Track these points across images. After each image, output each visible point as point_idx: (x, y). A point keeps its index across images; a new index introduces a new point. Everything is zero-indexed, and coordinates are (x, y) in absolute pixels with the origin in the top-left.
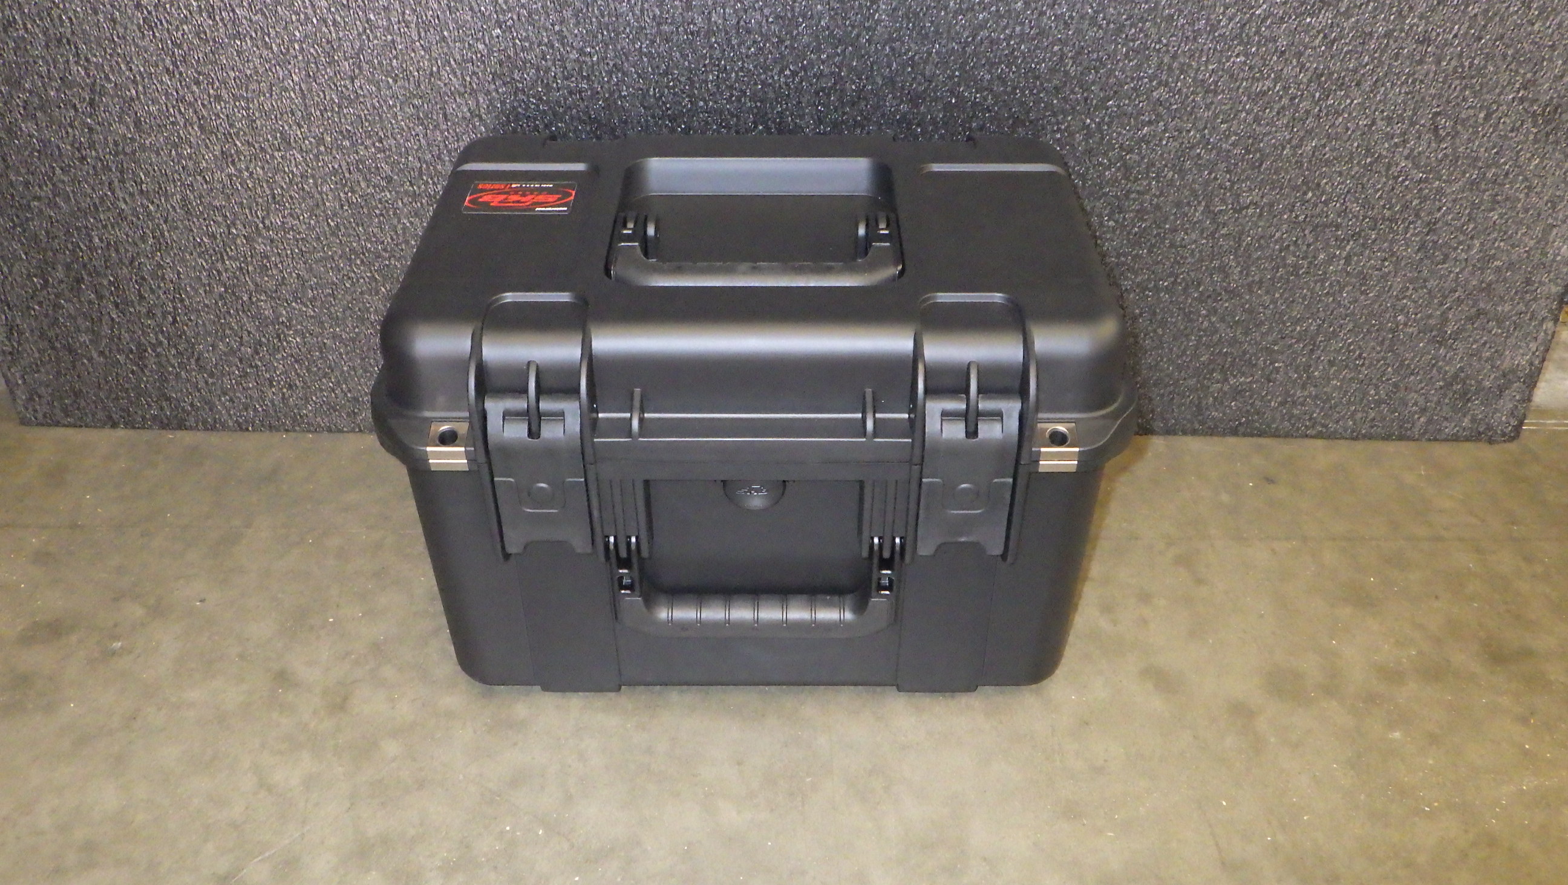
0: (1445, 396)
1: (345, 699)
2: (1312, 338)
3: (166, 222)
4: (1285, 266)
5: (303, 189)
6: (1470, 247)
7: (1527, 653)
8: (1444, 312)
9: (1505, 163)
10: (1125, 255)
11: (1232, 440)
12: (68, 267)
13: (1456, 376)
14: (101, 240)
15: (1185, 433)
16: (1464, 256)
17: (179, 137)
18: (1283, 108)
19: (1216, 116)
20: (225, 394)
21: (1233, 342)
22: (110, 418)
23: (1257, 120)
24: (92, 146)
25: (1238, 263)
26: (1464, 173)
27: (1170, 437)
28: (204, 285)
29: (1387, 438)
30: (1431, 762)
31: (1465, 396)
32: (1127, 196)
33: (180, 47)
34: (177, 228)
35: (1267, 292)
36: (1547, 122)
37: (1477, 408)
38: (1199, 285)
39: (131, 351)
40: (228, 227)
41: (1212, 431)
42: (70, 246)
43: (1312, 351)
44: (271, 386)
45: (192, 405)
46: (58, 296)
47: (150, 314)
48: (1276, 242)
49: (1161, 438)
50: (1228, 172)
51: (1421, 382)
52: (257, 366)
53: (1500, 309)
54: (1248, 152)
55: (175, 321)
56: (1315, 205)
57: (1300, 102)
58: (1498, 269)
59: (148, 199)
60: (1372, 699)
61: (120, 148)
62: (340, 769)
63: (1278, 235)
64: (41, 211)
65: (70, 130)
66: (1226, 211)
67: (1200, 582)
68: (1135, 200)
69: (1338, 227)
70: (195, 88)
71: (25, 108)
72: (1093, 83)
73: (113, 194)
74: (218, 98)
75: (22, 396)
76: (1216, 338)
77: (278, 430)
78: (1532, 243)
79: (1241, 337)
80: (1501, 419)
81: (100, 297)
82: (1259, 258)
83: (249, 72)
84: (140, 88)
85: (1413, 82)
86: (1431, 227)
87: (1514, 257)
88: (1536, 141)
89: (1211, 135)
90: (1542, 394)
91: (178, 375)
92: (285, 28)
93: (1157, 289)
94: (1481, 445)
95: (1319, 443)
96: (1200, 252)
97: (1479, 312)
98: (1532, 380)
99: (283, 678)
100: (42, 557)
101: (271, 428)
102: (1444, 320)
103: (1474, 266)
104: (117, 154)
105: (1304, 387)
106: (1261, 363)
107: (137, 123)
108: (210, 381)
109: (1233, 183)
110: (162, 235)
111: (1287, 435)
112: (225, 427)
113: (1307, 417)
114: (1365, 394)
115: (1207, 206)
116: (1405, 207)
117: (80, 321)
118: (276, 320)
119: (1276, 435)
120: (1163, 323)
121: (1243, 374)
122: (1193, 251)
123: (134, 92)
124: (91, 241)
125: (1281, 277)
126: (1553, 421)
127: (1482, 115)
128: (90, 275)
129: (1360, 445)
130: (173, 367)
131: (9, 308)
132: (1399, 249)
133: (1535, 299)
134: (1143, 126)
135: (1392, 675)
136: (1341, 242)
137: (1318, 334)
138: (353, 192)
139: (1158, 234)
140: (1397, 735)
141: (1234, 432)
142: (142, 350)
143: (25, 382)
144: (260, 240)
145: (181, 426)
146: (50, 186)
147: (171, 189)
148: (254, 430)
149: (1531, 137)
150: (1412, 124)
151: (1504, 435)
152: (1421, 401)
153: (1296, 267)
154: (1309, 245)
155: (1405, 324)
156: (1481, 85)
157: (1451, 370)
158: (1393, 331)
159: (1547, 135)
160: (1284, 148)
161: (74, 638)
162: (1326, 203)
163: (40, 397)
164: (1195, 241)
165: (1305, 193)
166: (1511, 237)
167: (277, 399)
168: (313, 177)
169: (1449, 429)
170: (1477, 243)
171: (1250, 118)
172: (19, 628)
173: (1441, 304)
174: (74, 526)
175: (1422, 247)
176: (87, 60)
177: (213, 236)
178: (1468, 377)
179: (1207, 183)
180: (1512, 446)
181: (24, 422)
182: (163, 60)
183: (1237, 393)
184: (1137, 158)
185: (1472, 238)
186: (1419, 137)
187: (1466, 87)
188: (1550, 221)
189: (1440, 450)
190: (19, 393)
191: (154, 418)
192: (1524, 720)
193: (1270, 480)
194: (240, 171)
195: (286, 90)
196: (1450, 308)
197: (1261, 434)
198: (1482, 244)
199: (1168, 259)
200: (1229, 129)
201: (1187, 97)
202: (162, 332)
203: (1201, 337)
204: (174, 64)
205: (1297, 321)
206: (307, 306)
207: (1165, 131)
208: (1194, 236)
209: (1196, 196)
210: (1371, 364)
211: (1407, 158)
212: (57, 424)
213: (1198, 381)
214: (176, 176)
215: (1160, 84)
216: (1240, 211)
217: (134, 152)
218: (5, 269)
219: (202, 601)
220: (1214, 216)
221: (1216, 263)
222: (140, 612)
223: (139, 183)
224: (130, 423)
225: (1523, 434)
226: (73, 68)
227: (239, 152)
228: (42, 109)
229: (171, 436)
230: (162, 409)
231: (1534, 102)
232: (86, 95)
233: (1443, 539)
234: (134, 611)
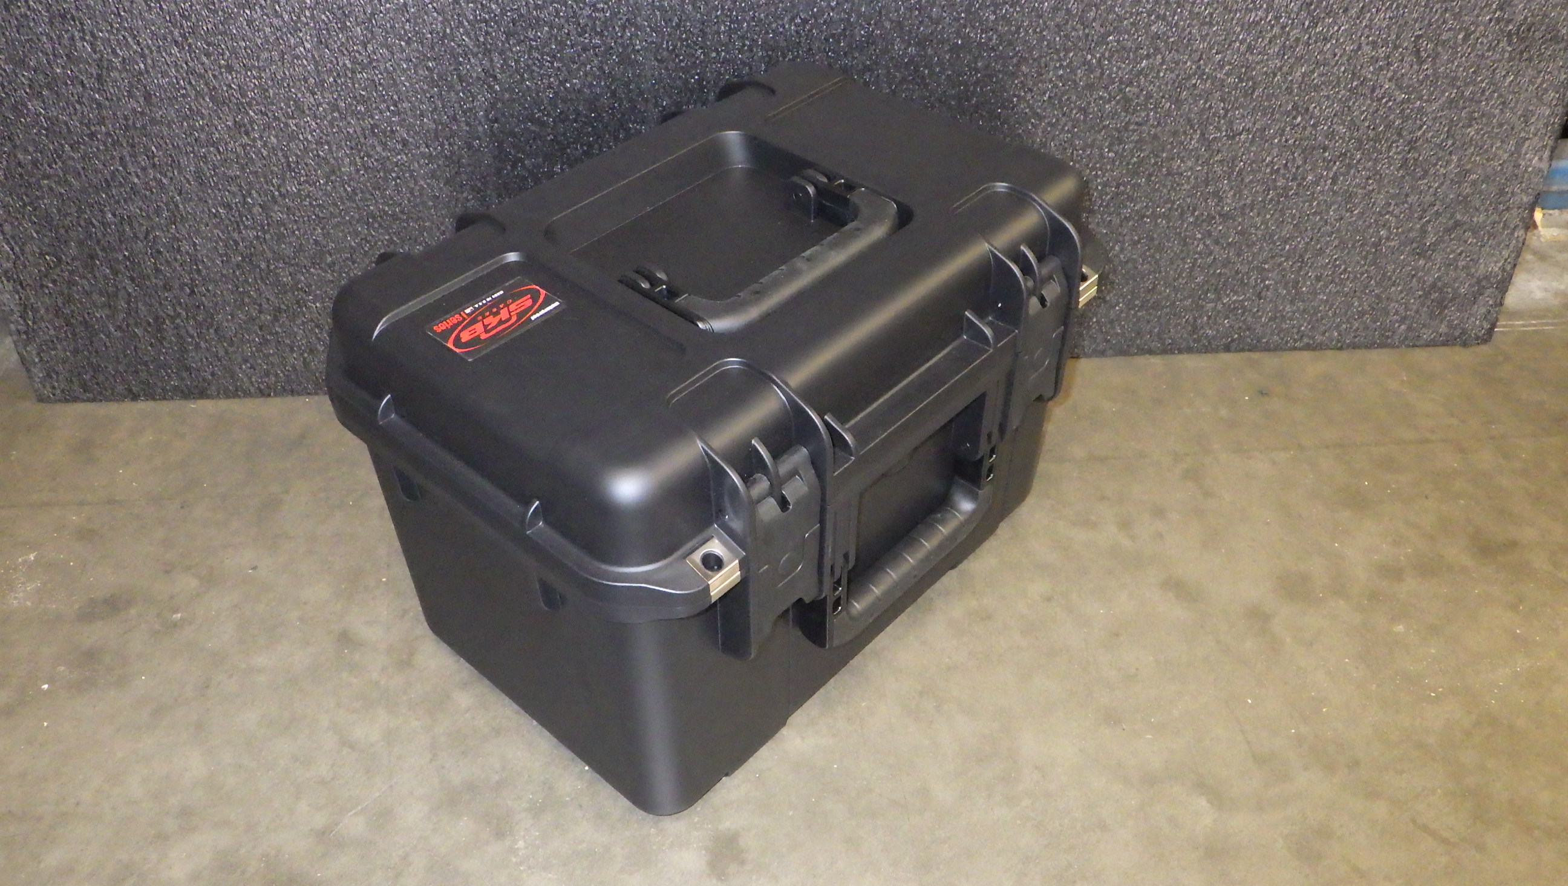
0: (1423, 305)
1: (411, 655)
2: (1301, 256)
3: (180, 194)
4: (1275, 188)
5: (319, 156)
6: (1448, 162)
7: (1513, 545)
8: (1423, 226)
9: (1482, 81)
10: (1125, 185)
11: (1225, 356)
12: (81, 243)
13: (1434, 285)
14: (114, 215)
15: (1180, 352)
16: (1444, 171)
17: (190, 109)
18: (1274, 36)
19: (1211, 49)
20: (246, 361)
21: (1226, 263)
22: (130, 390)
23: (1250, 49)
24: (102, 121)
25: (1232, 188)
26: (1444, 92)
27: (1167, 357)
28: (221, 256)
29: (1369, 346)
30: (1433, 651)
31: (1441, 305)
32: (1126, 129)
33: (188, 18)
34: (191, 199)
35: (1259, 214)
36: (1522, 40)
37: (1453, 314)
38: (1195, 210)
39: (149, 324)
40: (244, 197)
41: (1208, 348)
42: (82, 223)
43: (1300, 268)
44: (292, 351)
45: (213, 374)
46: (71, 273)
47: (167, 287)
48: (1267, 165)
49: (1159, 357)
50: (1223, 100)
51: (1401, 292)
52: (277, 333)
53: (1475, 219)
54: (1241, 81)
55: (193, 292)
56: (1305, 128)
57: (1292, 29)
58: (1474, 183)
59: (160, 173)
60: (1374, 596)
61: (130, 122)
62: (417, 723)
63: (1268, 159)
64: (51, 189)
65: (78, 106)
66: (1220, 138)
67: (1207, 494)
68: (1134, 131)
69: (1325, 149)
70: (204, 59)
71: (30, 87)
72: (1094, 20)
73: (125, 168)
74: (230, 69)
75: (39, 373)
76: (1210, 260)
77: (299, 394)
78: (1505, 156)
79: (1234, 259)
80: (1476, 324)
81: (116, 273)
82: (1251, 182)
83: (259, 41)
84: (149, 61)
85: (1397, 8)
86: (1412, 145)
87: (1489, 170)
88: (1511, 59)
89: (1206, 65)
90: (1512, 299)
91: (197, 346)
93: (1155, 216)
94: (1457, 349)
95: (1306, 355)
96: (1196, 178)
97: (1457, 224)
98: (1504, 284)
99: (345, 639)
100: (86, 535)
101: (292, 392)
102: (1423, 232)
103: (1452, 180)
104: (127, 128)
105: (1292, 302)
106: (1252, 282)
107: (148, 97)
108: (231, 349)
109: (1227, 111)
110: (177, 206)
111: (1277, 348)
112: (247, 394)
113: (1295, 330)
114: (1350, 305)
115: (1202, 134)
116: (1388, 127)
117: (95, 297)
118: (295, 287)
119: (1267, 349)
120: (1160, 249)
121: (1236, 293)
122: (1189, 178)
123: (142, 66)
124: (103, 217)
125: (1271, 200)
126: (1521, 322)
127: (1460, 37)
128: (103, 249)
129: (1344, 355)
130: (192, 337)
131: (23, 288)
132: (1382, 167)
133: (1508, 209)
134: (1142, 59)
135: (1392, 572)
136: (1328, 164)
137: (1306, 251)
138: (369, 156)
139: (1156, 163)
140: (1400, 628)
141: (1227, 349)
142: (160, 323)
143: (41, 360)
144: (276, 208)
145: (203, 394)
146: (60, 164)
147: (184, 161)
148: (275, 395)
149: (1507, 55)
150: (1396, 47)
151: (1477, 338)
152: (1402, 310)
153: (1286, 188)
154: (1298, 168)
155: (1388, 239)
156: (1460, 7)
157: (1429, 279)
158: (1376, 245)
159: (1521, 53)
160: (1275, 75)
161: (133, 611)
162: (1314, 126)
163: (57, 373)
164: (1191, 169)
165: (1295, 118)
166: (1487, 151)
167: (299, 364)
168: (328, 143)
169: (1427, 335)
170: (1455, 158)
171: (1243, 48)
172: (76, 606)
173: (1421, 218)
174: (111, 501)
175: (1404, 164)
176: (93, 35)
177: (228, 206)
178: (1445, 285)
179: (1202, 111)
180: (1484, 349)
181: (41, 399)
182: (171, 32)
183: (1231, 310)
184: (1136, 90)
185: (1451, 153)
186: (1402, 60)
187: (1446, 10)
188: (1523, 134)
189: (1420, 356)
190: (35, 370)
191: (175, 388)
192: (1514, 607)
193: (1262, 393)
194: (254, 140)
195: (298, 57)
196: (1429, 221)
197: (1252, 349)
198: (1459, 160)
199: (1164, 186)
200: (1223, 59)
201: (1184, 30)
202: (180, 304)
203: (1196, 260)
204: (183, 36)
205: (1286, 241)
206: (326, 271)
207: (1162, 64)
208: (1189, 164)
209: (1192, 127)
210: (1355, 277)
211: (1390, 80)
212: (75, 399)
213: (1193, 302)
214: (189, 149)
215: (1158, 17)
216: (1234, 137)
217: (144, 127)
218: (17, 249)
219: (254, 568)
220: (1208, 144)
221: (1211, 189)
222: (194, 583)
223: (151, 157)
224: (150, 395)
225: (1495, 336)
226: (79, 44)
227: (252, 122)
228: (49, 86)
229: (193, 405)
230: (183, 379)
231: (1509, 21)
232: (94, 71)
233: (1428, 441)
234: (188, 583)
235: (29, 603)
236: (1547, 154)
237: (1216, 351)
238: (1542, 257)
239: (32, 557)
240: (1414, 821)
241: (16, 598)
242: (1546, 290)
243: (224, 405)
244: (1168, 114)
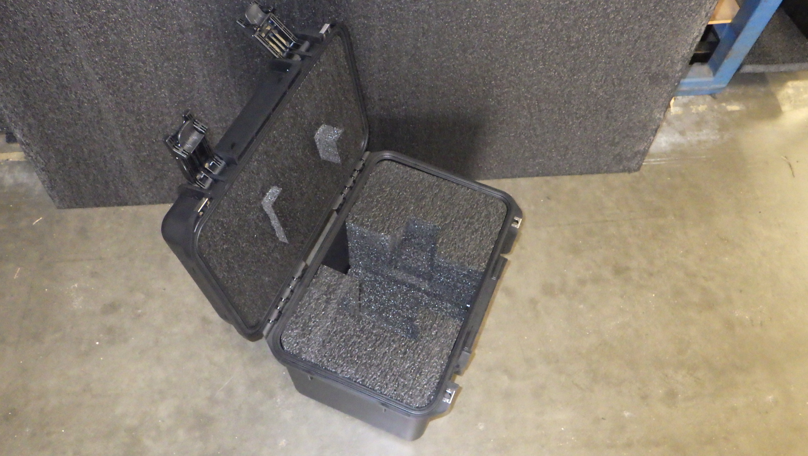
0: (614, 160)
2: (567, 147)
3: (114, 142)
4: (557, 126)
6: (624, 117)
7: (628, 269)
8: (614, 136)
9: (638, 91)
11: (536, 179)
12: (74, 159)
13: (618, 154)
15: (519, 177)
16: (622, 119)
18: (558, 80)
20: (143, 193)
21: (537, 150)
24: (80, 120)
25: (540, 127)
26: (623, 95)
27: (514, 179)
29: (592, 173)
30: (591, 316)
31: (621, 160)
33: (115, 86)
35: (550, 134)
36: (654, 78)
37: (625, 163)
38: (525, 134)
39: (103, 183)
41: (529, 176)
42: (74, 152)
43: (566, 150)
44: (163, 190)
45: (130, 198)
46: (70, 168)
48: (554, 119)
49: (511, 179)
50: (537, 100)
53: (634, 134)
54: (544, 94)
55: (121, 173)
56: (569, 108)
58: (634, 123)
59: (106, 135)
60: (575, 293)
61: (93, 120)
62: (236, 354)
63: (555, 117)
65: (70, 115)
66: (536, 112)
69: (577, 114)
72: (486, 77)
73: (91, 134)
75: (57, 200)
76: (531, 149)
78: (647, 114)
79: (540, 148)
80: (634, 165)
81: (88, 167)
82: (547, 125)
84: (100, 100)
87: (640, 119)
88: (649, 85)
89: (530, 89)
91: (123, 189)
92: (160, 78)
93: (510, 136)
94: (626, 174)
95: (568, 177)
96: (526, 124)
97: (627, 135)
99: (205, 320)
100: (94, 274)
101: (163, 203)
102: (614, 138)
103: (626, 122)
104: (91, 121)
105: (563, 161)
106: (547, 155)
109: (538, 103)
110: (113, 146)
111: (557, 175)
112: (144, 204)
113: (564, 169)
116: (601, 106)
117: (81, 175)
119: (553, 176)
121: (541, 159)
122: (523, 124)
123: (97, 101)
125: (555, 130)
126: (653, 160)
128: (83, 160)
129: (583, 177)
130: (121, 187)
132: (599, 119)
133: (647, 130)
134: (505, 88)
135: (582, 282)
136: (578, 119)
137: (569, 145)
139: (510, 120)
140: (582, 306)
141: (537, 176)
142: (107, 183)
143: (58, 196)
145: (126, 204)
148: (156, 204)
149: (648, 83)
150: (605, 82)
151: (634, 170)
152: (605, 162)
153: (561, 127)
154: (566, 120)
155: (600, 141)
157: (616, 153)
158: (595, 143)
160: (558, 92)
161: (122, 310)
162: (573, 107)
163: (65, 200)
164: (524, 121)
165: (565, 105)
169: (615, 169)
170: (627, 115)
172: (100, 308)
173: (614, 134)
174: (101, 259)
175: (607, 117)
176: (75, 92)
178: (622, 154)
180: (637, 174)
181: (58, 208)
183: (539, 164)
184: (503, 98)
185: (625, 114)
186: (607, 86)
189: (611, 177)
191: (114, 202)
192: (622, 297)
193: (549, 198)
196: (617, 134)
197: (547, 175)
198: (629, 116)
199: (514, 127)
200: (537, 87)
201: (522, 79)
202: (116, 176)
203: (525, 149)
205: (561, 142)
210: (588, 153)
212: (73, 207)
213: (524, 162)
218: (46, 161)
219: (164, 289)
220: (531, 114)
221: (531, 128)
222: (143, 296)
223: (102, 131)
224: (104, 204)
225: (642, 168)
226: (69, 95)
227: (143, 118)
228: (58, 109)
229: (122, 209)
230: (117, 200)
231: (649, 73)
232: (77, 103)
233: (607, 221)
234: (140, 296)
235: (81, 307)
236: (663, 113)
237: (533, 176)
238: (669, 124)
239: (76, 285)
240: (573, 382)
241: (75, 305)
242: (667, 142)
243: (135, 208)
244: (515, 105)
